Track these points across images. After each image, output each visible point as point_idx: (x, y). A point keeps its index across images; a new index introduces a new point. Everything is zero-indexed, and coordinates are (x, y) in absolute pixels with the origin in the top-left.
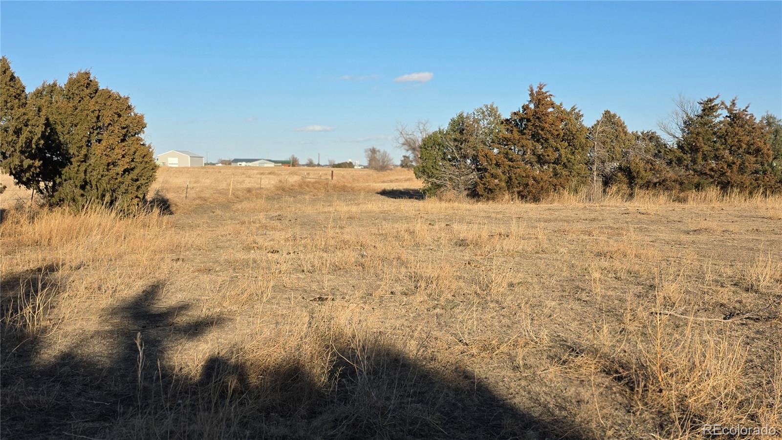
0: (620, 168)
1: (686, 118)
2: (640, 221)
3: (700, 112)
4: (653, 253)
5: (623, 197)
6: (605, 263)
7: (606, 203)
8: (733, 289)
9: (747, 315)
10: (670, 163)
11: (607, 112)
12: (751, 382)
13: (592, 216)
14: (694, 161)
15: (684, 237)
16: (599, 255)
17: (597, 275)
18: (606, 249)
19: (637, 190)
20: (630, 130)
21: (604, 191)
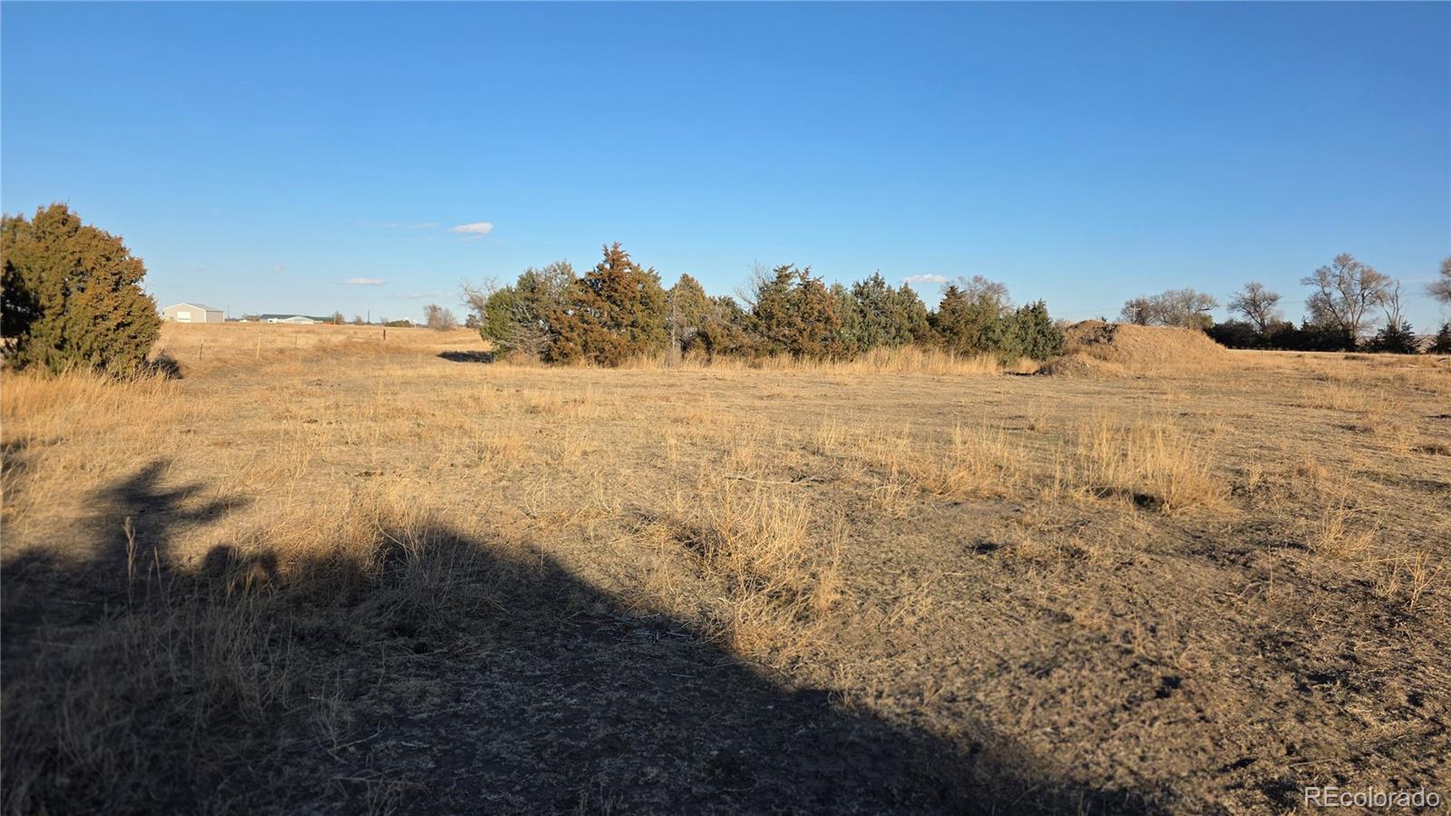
0: (699, 334)
1: (762, 285)
2: (717, 387)
3: (775, 279)
4: (728, 418)
5: (701, 363)
6: (682, 430)
7: (685, 368)
8: (801, 452)
9: (813, 478)
10: (745, 330)
11: (685, 276)
12: (815, 542)
13: (671, 381)
14: (769, 328)
15: (758, 403)
16: (676, 421)
17: (672, 441)
18: (683, 415)
19: (714, 356)
20: (708, 294)
21: (683, 356)
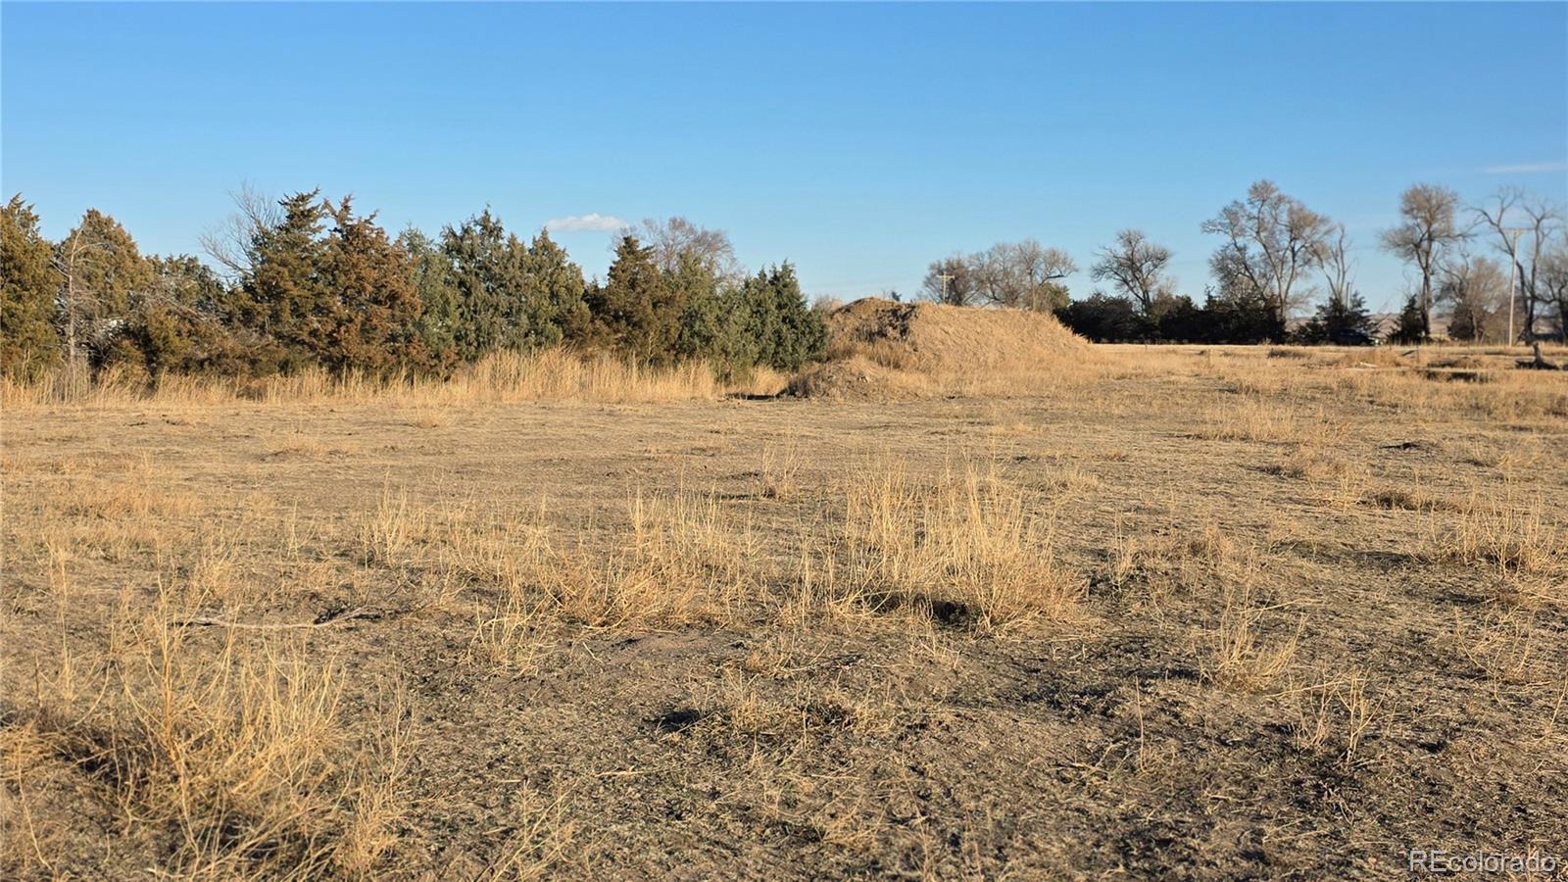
0: (126, 331)
1: (256, 232)
2: (168, 439)
3: (284, 221)
4: (188, 503)
5: (133, 390)
6: (83, 529)
7: (98, 403)
8: (338, 562)
9: (358, 611)
10: (227, 321)
11: (92, 214)
12: (355, 737)
13: (66, 431)
14: (275, 317)
15: (252, 468)
16: (73, 512)
17: (63, 556)
18: (89, 499)
19: (163, 376)
20: (143, 251)
21: (94, 379)
